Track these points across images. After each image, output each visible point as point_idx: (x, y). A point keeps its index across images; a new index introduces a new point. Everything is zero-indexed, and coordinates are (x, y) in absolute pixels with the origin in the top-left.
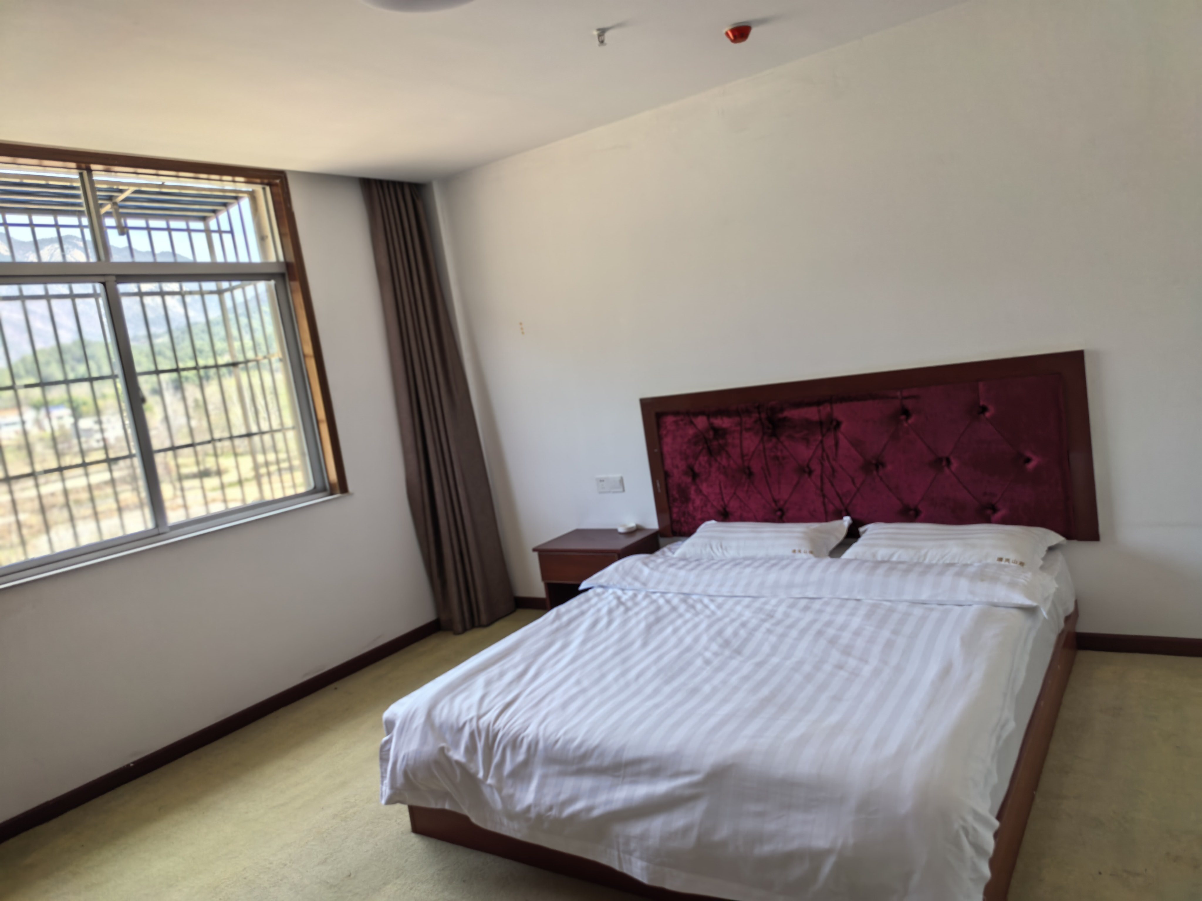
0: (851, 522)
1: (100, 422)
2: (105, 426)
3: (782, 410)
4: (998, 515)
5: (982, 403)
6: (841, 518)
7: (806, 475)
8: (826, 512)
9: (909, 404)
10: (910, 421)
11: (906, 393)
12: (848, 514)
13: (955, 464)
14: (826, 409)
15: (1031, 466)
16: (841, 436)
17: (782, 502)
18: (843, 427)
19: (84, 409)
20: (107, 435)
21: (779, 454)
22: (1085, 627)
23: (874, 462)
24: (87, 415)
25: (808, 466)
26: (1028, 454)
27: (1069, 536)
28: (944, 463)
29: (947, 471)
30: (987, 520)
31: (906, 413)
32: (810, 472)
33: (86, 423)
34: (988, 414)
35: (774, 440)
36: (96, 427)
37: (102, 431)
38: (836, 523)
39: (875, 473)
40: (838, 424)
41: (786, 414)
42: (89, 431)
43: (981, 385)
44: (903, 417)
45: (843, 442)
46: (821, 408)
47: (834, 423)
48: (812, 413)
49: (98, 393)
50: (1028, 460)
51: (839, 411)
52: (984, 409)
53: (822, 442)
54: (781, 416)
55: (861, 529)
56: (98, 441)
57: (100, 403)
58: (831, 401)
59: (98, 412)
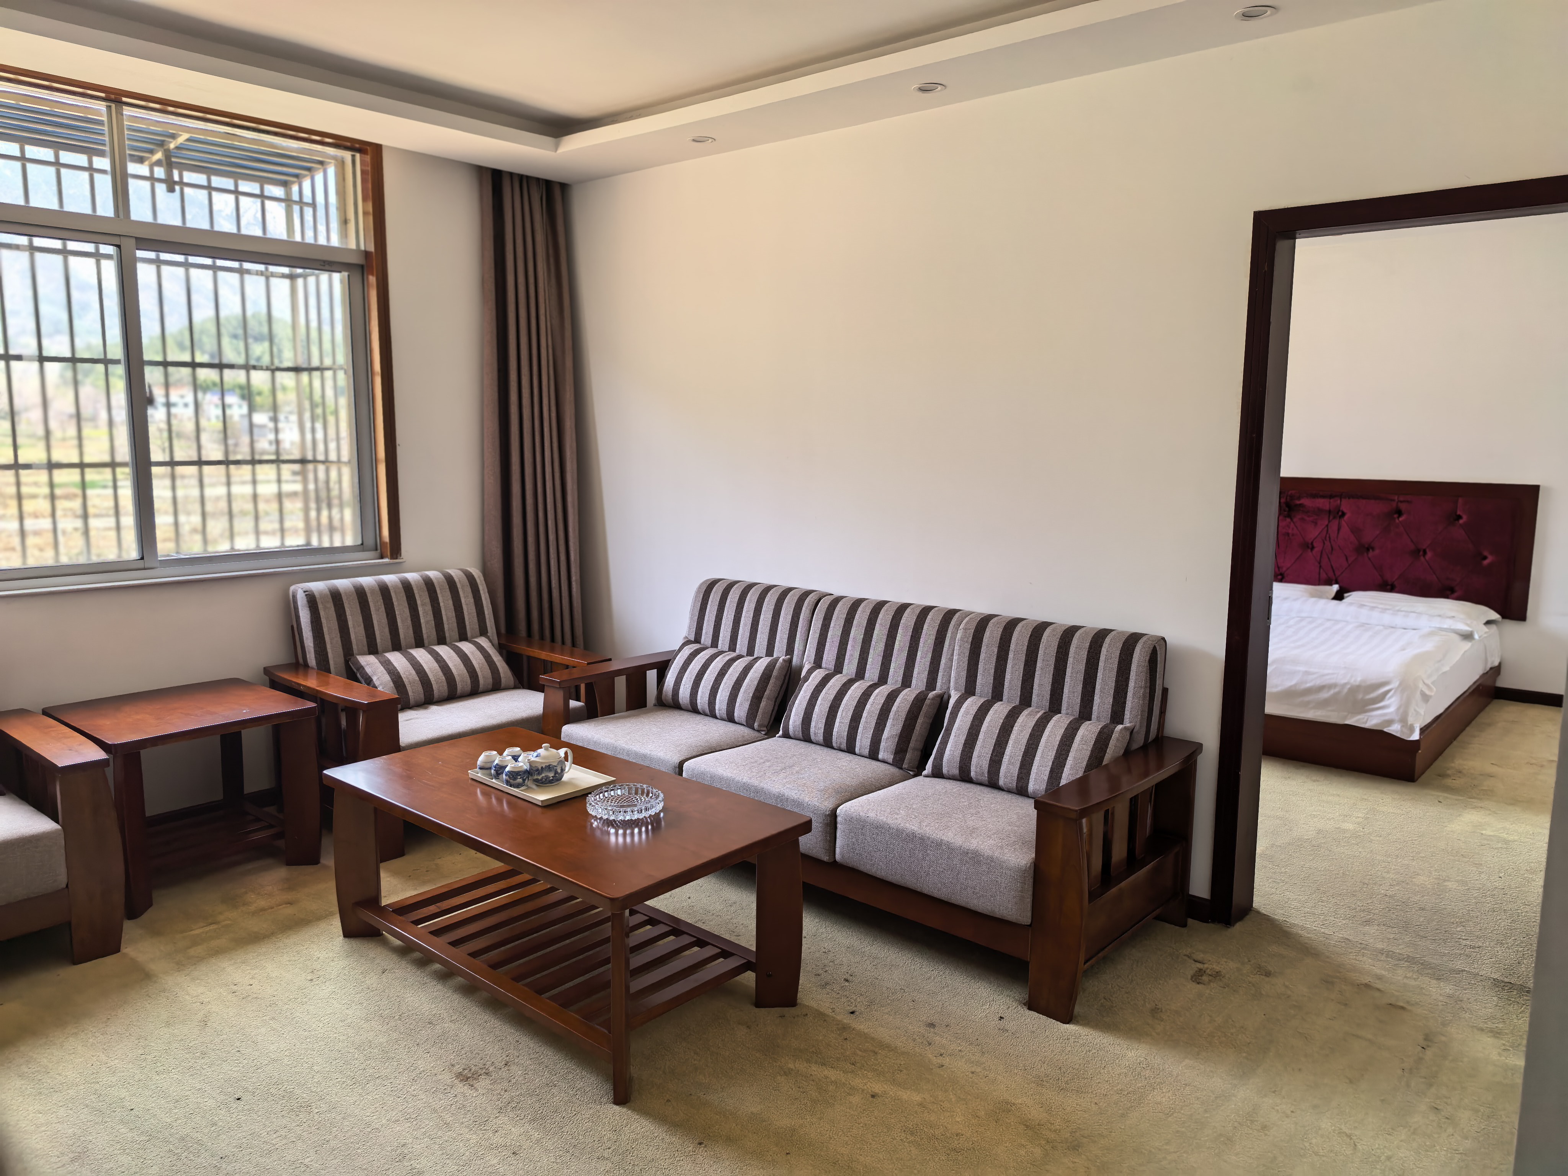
0: (1338, 589)
1: (275, 419)
2: (281, 425)
3: (1299, 498)
4: (1456, 594)
5: (1458, 513)
6: (1331, 584)
7: (1309, 550)
8: (1319, 580)
9: (1403, 506)
10: (1401, 519)
11: (1401, 499)
12: (1336, 583)
13: (1429, 554)
14: (1335, 502)
15: (1486, 562)
16: (1343, 523)
17: (1284, 569)
18: (1346, 517)
19: (258, 400)
20: (281, 436)
21: (1290, 531)
22: (1505, 682)
23: (1366, 546)
24: (262, 409)
25: (1312, 543)
26: (1486, 553)
27: (1504, 616)
28: (1421, 553)
29: (1422, 558)
30: (1447, 597)
31: (1399, 513)
32: (1313, 548)
33: (260, 418)
34: (1461, 521)
35: (1288, 520)
36: (271, 425)
37: (277, 431)
38: (1327, 588)
39: (1365, 554)
40: (1343, 514)
41: (1302, 501)
42: (262, 427)
43: (1460, 500)
44: (1396, 516)
45: (1345, 528)
46: (1332, 500)
47: (1340, 513)
48: (1323, 503)
49: (278, 385)
50: (1485, 558)
51: (1346, 505)
52: (1460, 517)
53: (1327, 525)
54: (1298, 502)
55: (1346, 595)
56: (270, 443)
57: (280, 396)
58: (1341, 496)
59: (275, 408)
